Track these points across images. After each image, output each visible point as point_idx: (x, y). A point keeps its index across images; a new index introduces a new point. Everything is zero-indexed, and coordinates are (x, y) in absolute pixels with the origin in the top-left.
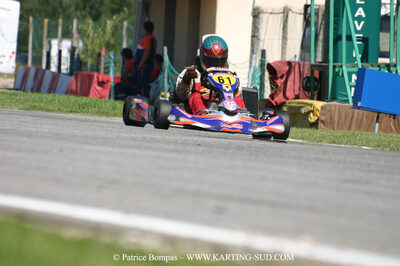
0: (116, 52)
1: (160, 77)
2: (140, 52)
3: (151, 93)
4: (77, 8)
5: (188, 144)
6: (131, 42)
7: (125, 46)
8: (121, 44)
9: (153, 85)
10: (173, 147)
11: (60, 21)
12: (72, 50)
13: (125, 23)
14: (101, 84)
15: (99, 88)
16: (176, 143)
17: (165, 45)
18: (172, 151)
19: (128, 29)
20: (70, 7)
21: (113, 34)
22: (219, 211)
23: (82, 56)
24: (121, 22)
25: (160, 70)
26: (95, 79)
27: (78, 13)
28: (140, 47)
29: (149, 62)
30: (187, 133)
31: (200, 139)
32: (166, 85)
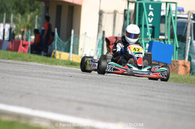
0: (31, 31)
1: (53, 43)
3: (49, 51)
4: (13, 9)
5: (66, 76)
6: (39, 25)
7: (36, 27)
8: (34, 26)
9: (49, 47)
10: (58, 77)
11: (5, 14)
12: (10, 29)
13: (37, 17)
14: (24, 46)
15: (23, 48)
16: (60, 75)
17: (56, 27)
18: (58, 79)
19: (38, 19)
20: (10, 7)
21: (31, 22)
22: (79, 109)
23: (15, 32)
24: (35, 16)
25: (53, 40)
26: (21, 43)
27: (14, 11)
28: (43, 28)
29: (48, 35)
30: (65, 70)
31: (72, 74)
32: (56, 47)
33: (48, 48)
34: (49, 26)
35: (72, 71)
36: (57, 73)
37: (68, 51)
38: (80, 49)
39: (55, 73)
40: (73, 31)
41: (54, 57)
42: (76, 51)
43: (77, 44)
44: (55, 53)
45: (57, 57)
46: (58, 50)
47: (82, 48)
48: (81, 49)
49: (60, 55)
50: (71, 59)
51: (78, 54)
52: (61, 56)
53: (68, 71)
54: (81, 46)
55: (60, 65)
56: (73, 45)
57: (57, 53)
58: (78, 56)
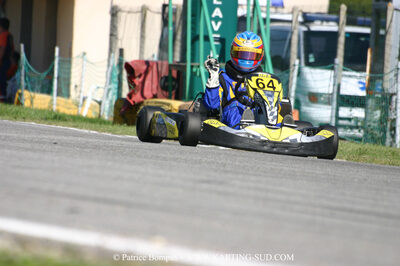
1: (17, 75)
3: (8, 90)
5: (44, 143)
9: (10, 83)
10: (28, 145)
16: (31, 141)
17: (21, 42)
18: (27, 150)
25: (17, 68)
30: (44, 131)
31: (56, 138)
32: (23, 83)
33: (6, 85)
34: (9, 38)
35: (57, 132)
36: (26, 136)
37: (49, 91)
38: (72, 87)
39: (22, 136)
40: (57, 50)
41: (19, 103)
42: (63, 91)
43: (66, 76)
44: (20, 95)
45: (27, 103)
46: (26, 88)
47: (78, 84)
48: (76, 86)
49: (32, 99)
50: (55, 108)
51: (68, 96)
52: (35, 101)
53: (50, 131)
54: (74, 80)
55: (33, 119)
56: (58, 78)
57: (26, 94)
58: (70, 101)
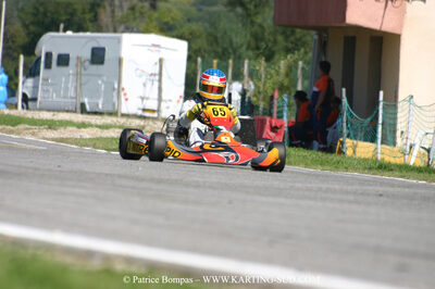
0: (290, 94)
2: (316, 94)
3: (329, 139)
4: (248, 48)
5: (368, 195)
6: (306, 83)
7: (299, 88)
8: (295, 86)
9: (330, 130)
10: (351, 198)
11: (231, 61)
12: (243, 93)
13: (300, 63)
14: (274, 129)
15: (272, 134)
16: (355, 193)
17: (343, 86)
18: (350, 202)
19: (303, 68)
20: (242, 45)
21: (287, 75)
22: (402, 268)
23: (254, 99)
24: (296, 62)
25: (338, 113)
26: (268, 123)
27: (251, 53)
28: (315, 89)
30: (368, 182)
31: (381, 189)
32: (345, 131)
33: (327, 133)
34: (330, 83)
35: (382, 183)
36: (349, 188)
37: (373, 140)
38: (398, 133)
39: (345, 187)
40: (381, 93)
41: (341, 152)
42: (389, 138)
43: (392, 122)
44: (342, 143)
45: (349, 152)
46: (348, 136)
47: (404, 130)
48: (402, 132)
49: (354, 147)
50: (379, 157)
51: (394, 144)
52: (357, 149)
53: (375, 182)
54: (400, 127)
55: (355, 170)
56: (383, 124)
57: (349, 142)
58: (396, 149)
